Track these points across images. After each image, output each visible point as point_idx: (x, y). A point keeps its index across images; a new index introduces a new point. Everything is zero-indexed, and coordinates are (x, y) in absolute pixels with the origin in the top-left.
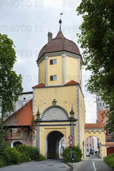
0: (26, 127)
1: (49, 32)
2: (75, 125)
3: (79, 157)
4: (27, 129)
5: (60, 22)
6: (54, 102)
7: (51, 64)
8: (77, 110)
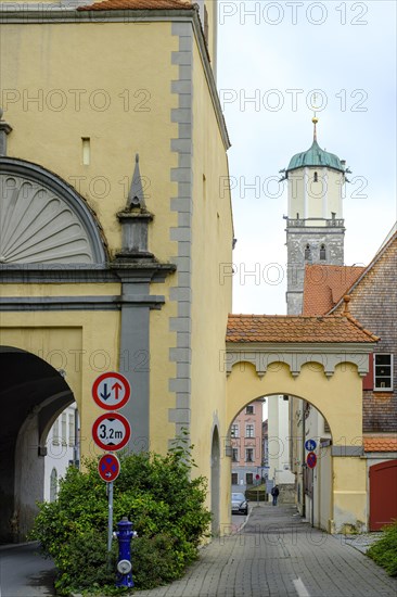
2: (156, 304)
3: (177, 544)
8: (173, 200)
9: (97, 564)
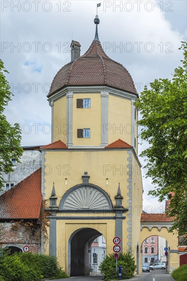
0: (30, 222)
1: (73, 41)
2: (124, 218)
3: (129, 271)
4: (31, 224)
5: (97, 21)
6: (86, 177)
7: (78, 107)
8: (128, 194)
9: (114, 274)
